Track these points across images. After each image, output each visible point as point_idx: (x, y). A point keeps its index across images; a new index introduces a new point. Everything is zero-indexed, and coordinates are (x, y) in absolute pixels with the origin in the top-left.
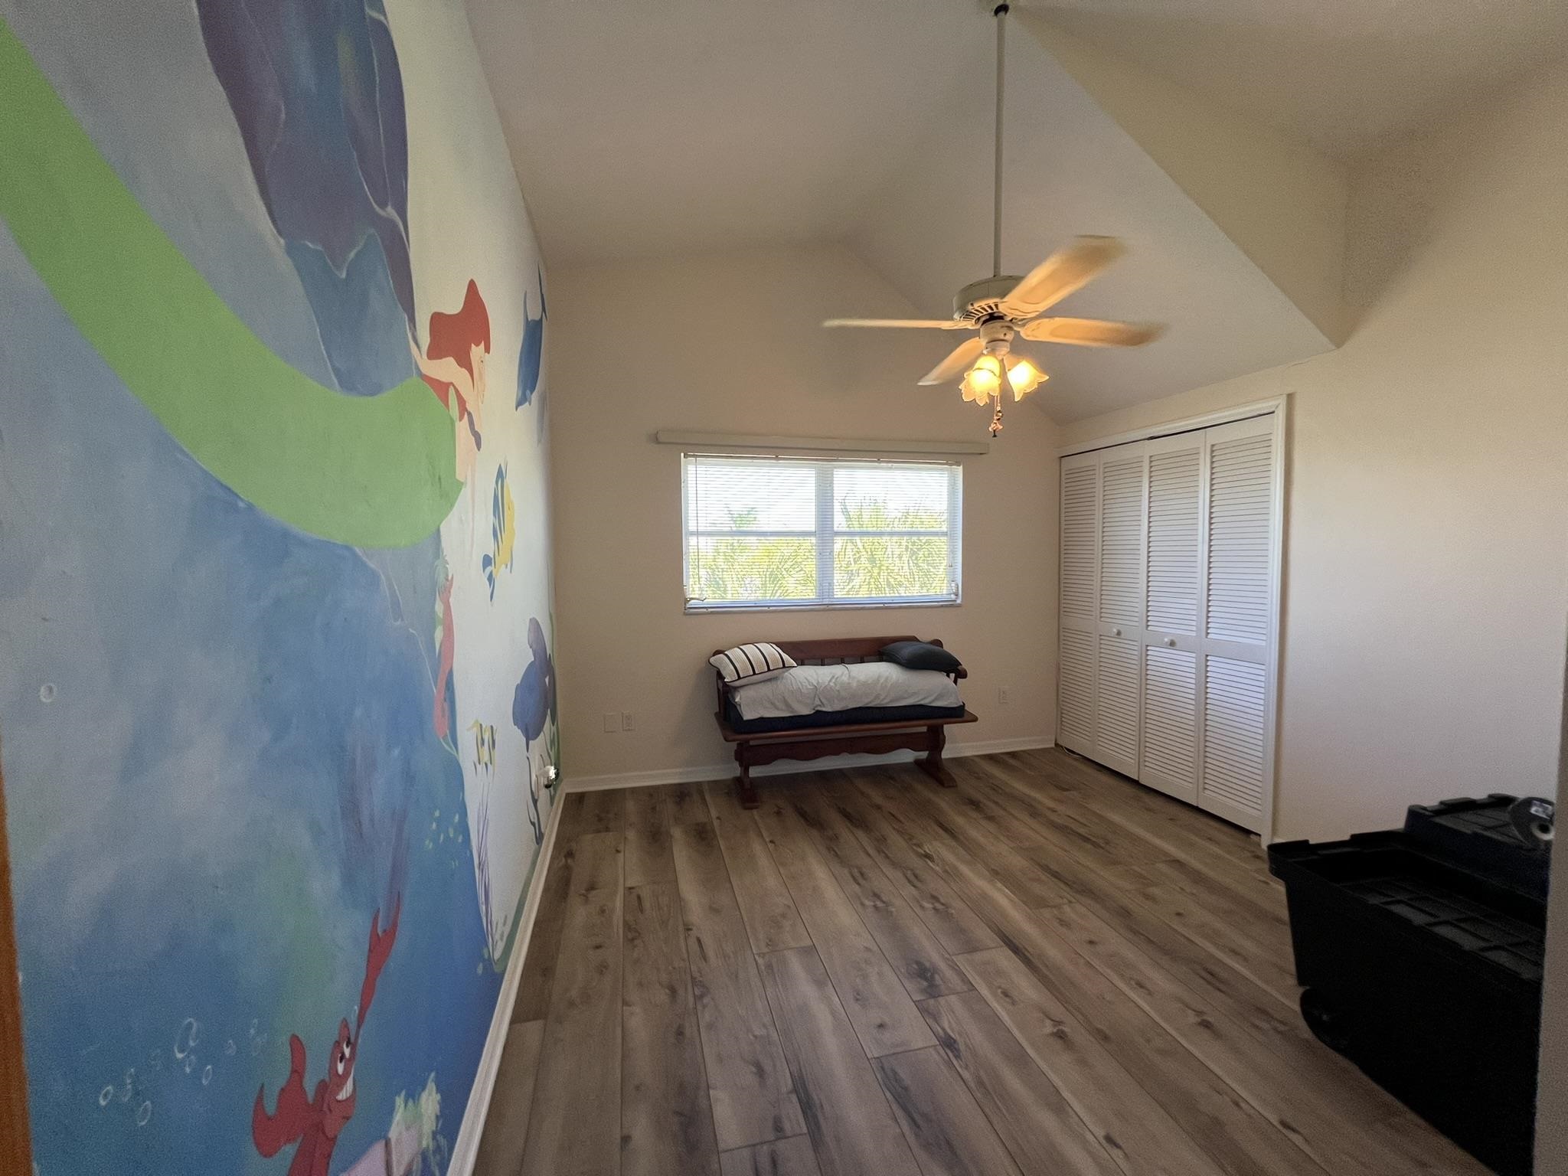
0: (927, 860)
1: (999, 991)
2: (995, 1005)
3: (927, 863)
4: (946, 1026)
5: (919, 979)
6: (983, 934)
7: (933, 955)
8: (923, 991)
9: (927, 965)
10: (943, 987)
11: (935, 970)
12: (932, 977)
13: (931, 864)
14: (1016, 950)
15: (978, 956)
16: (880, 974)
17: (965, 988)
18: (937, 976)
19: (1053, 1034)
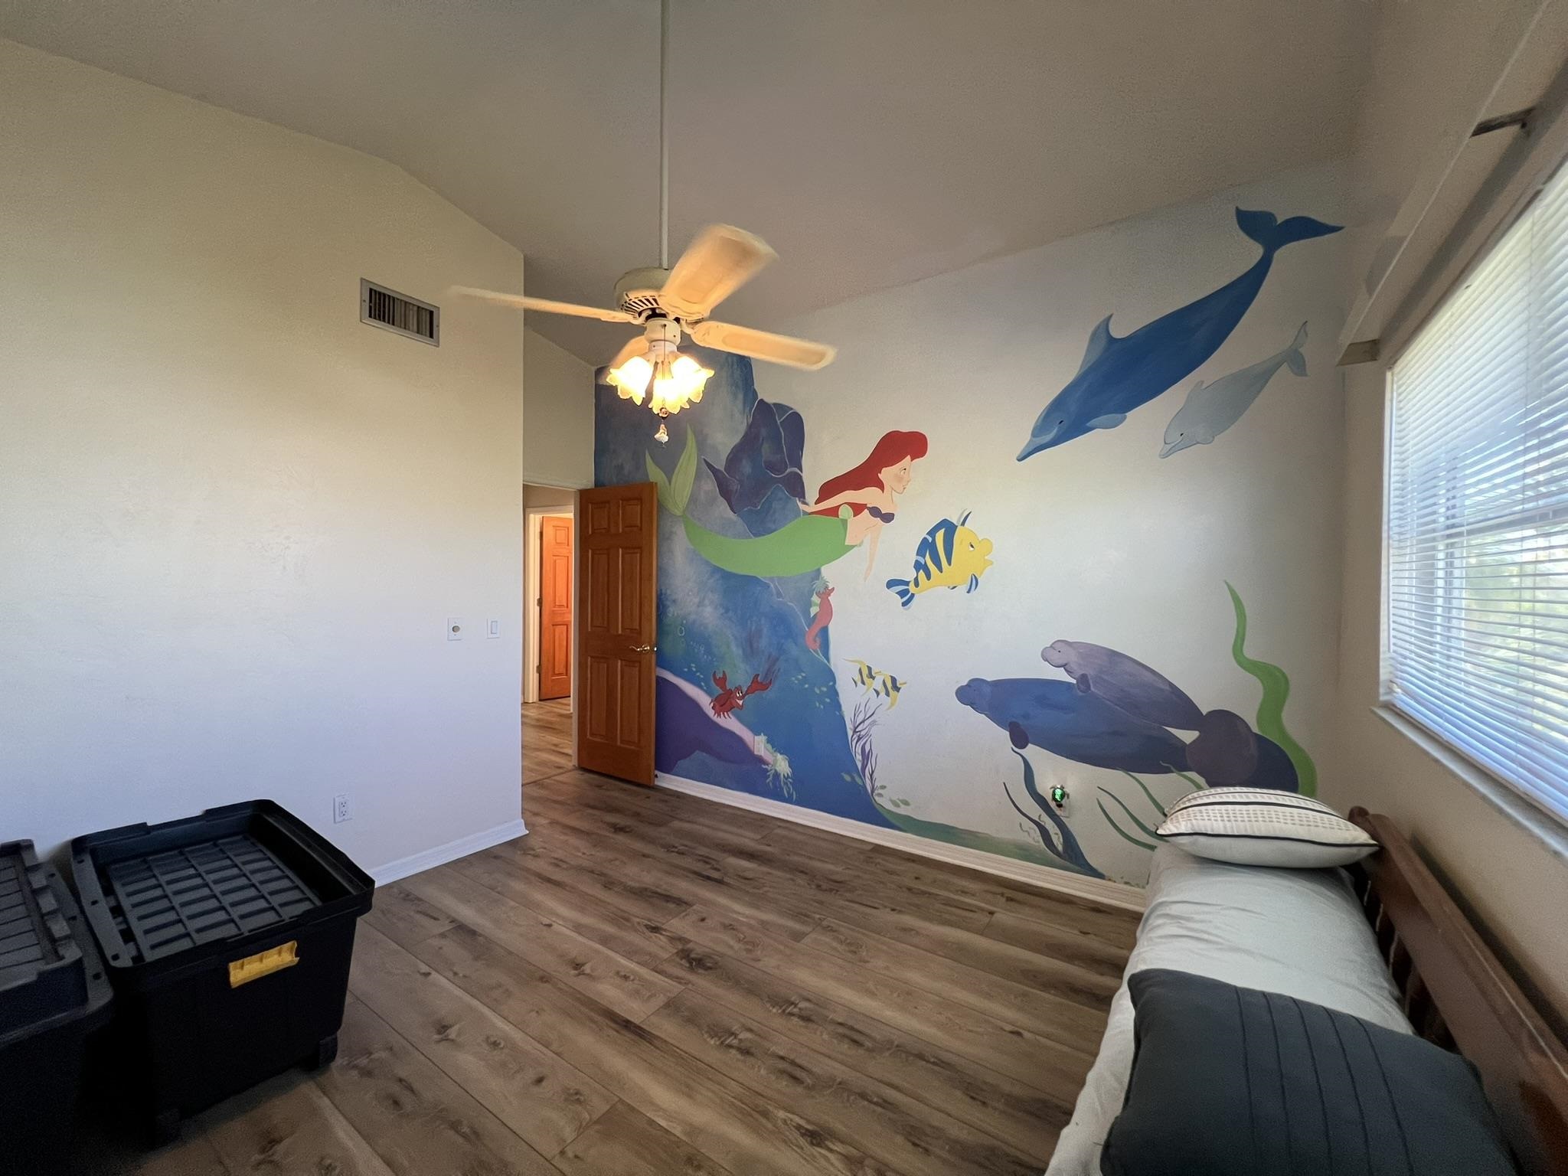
0: (809, 1127)
1: (632, 978)
2: (633, 966)
3: (808, 1122)
4: (661, 937)
5: (699, 956)
6: (667, 1029)
7: (702, 981)
8: (691, 951)
9: (701, 971)
10: (678, 959)
11: (691, 969)
12: (691, 963)
13: (797, 1120)
14: (627, 1025)
15: (661, 1000)
16: (731, 947)
17: (660, 967)
18: (688, 965)
19: (583, 965)
